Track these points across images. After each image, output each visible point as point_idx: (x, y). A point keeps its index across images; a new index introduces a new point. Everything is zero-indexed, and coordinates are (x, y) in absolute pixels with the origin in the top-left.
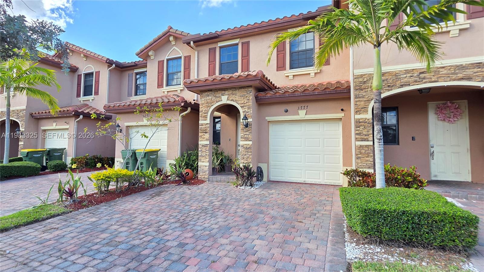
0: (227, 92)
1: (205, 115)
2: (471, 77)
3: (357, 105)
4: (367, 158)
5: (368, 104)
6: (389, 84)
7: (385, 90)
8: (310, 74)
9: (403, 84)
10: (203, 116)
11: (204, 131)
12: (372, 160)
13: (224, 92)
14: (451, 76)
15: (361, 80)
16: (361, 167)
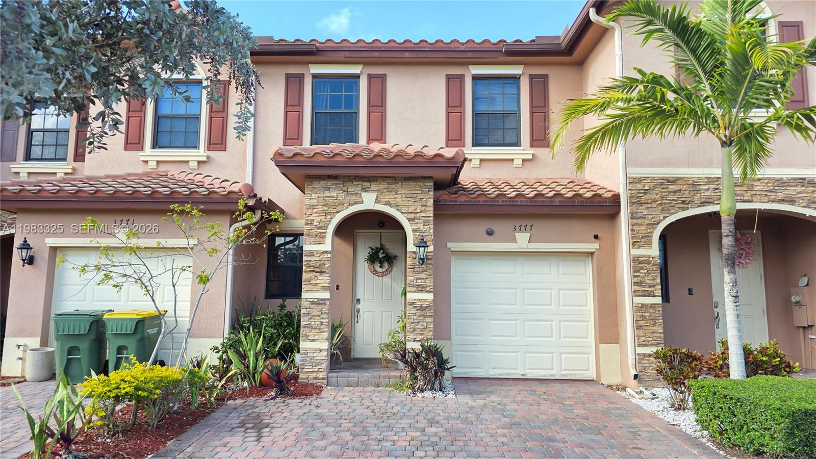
0: (374, 186)
1: (319, 231)
2: (794, 199)
3: (634, 231)
4: (653, 328)
5: (652, 230)
6: (684, 199)
7: (677, 209)
8: (513, 160)
9: (703, 200)
10: (314, 234)
11: (316, 270)
12: (661, 331)
13: (369, 184)
14: (769, 194)
15: (639, 186)
16: (644, 343)
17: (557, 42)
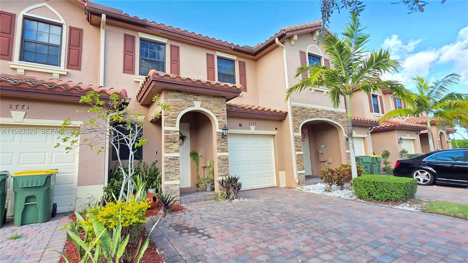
0: (199, 98)
1: (172, 119)
3: (294, 126)
5: (299, 126)
6: (306, 115)
7: (305, 119)
9: (311, 116)
10: (170, 121)
11: (172, 141)
13: (197, 97)
14: (326, 115)
16: (300, 169)
17: (252, 49)
